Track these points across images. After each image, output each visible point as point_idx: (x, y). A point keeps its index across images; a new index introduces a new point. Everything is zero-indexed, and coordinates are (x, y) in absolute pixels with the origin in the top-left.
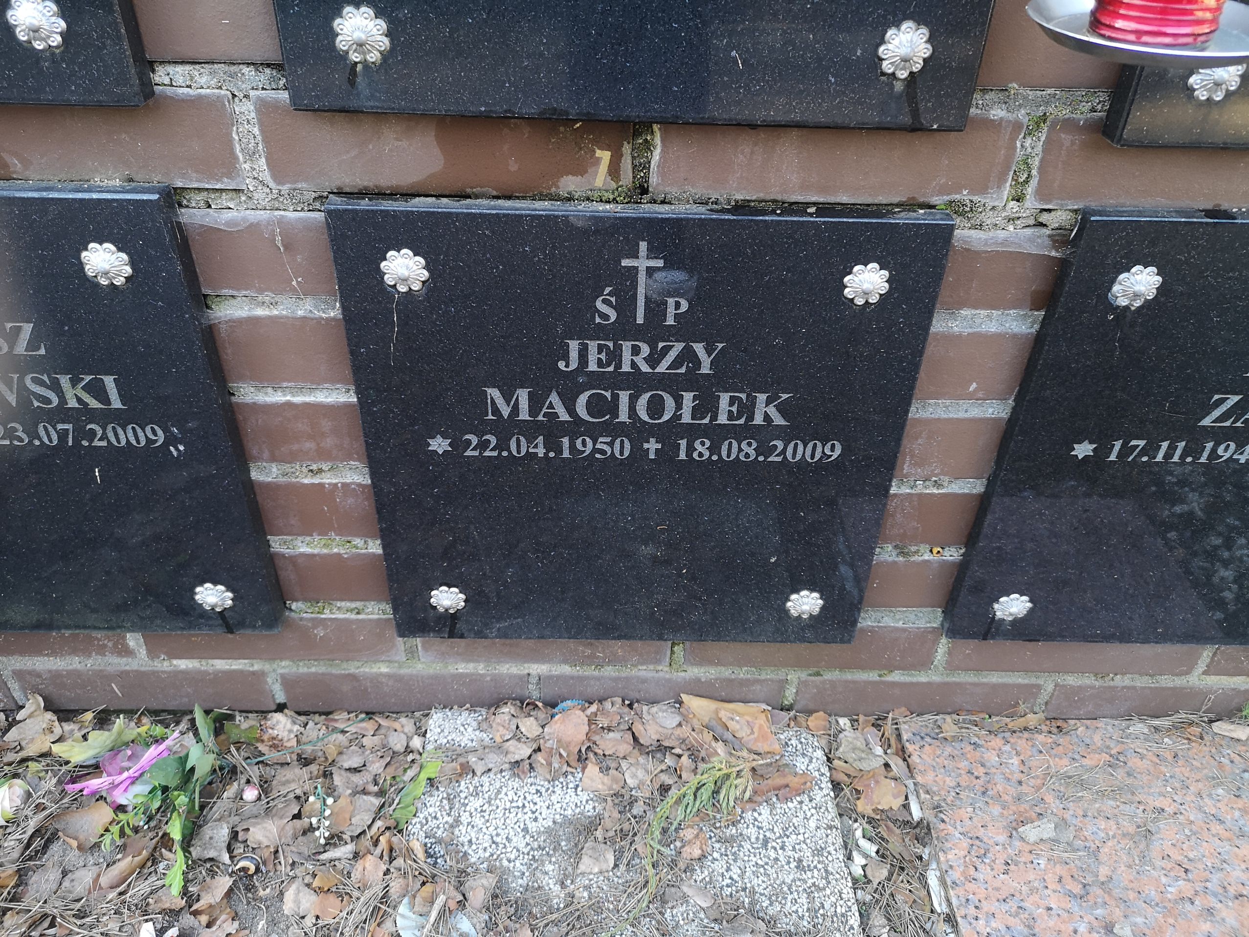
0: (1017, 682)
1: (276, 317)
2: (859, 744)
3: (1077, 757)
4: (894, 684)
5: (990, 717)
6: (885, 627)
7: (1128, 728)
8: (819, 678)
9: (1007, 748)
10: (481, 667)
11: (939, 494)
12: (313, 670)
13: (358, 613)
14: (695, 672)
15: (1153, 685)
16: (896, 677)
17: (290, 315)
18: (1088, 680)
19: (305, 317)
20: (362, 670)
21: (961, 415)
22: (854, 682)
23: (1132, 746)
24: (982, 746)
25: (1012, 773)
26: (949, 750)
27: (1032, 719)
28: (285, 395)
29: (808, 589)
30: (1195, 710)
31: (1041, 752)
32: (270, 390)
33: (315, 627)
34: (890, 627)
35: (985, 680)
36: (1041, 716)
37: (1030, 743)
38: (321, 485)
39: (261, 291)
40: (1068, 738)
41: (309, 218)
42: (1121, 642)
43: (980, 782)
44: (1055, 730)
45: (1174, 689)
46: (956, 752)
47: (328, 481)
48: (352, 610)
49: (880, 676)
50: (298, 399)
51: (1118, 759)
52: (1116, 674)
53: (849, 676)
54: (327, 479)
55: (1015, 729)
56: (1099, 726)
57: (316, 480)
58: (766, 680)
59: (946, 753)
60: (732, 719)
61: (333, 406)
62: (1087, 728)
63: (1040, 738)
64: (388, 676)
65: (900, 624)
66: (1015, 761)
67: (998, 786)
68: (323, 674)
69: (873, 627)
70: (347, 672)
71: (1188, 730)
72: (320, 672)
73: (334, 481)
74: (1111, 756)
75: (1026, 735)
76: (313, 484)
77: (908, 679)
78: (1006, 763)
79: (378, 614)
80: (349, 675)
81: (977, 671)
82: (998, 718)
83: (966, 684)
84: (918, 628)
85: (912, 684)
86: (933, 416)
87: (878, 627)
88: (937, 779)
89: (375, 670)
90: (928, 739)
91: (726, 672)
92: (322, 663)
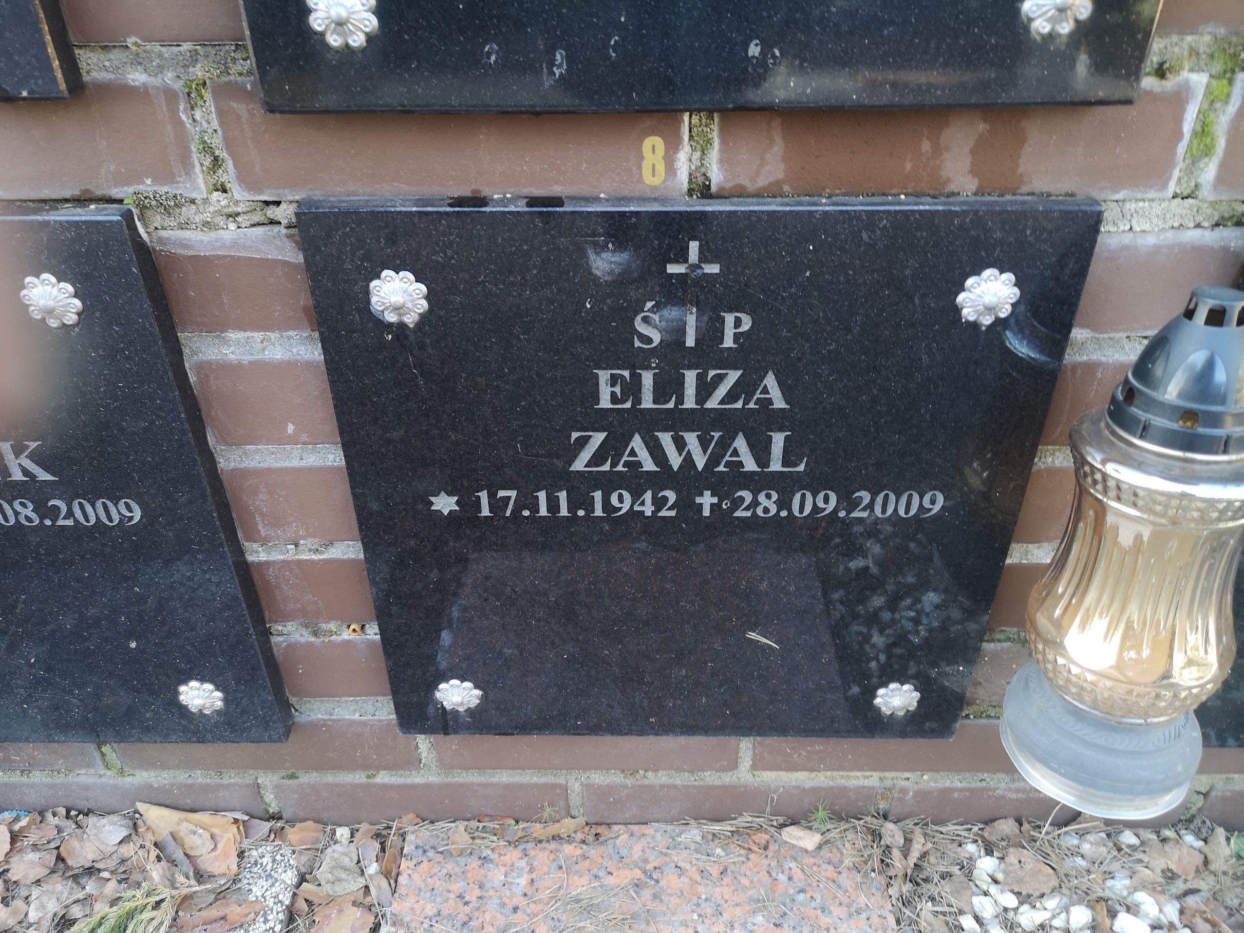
0: (533, 781)
2: (346, 861)
3: (601, 874)
4: (385, 787)
5: (517, 822)
6: (339, 720)
7: (679, 835)
8: (296, 781)
9: (523, 863)
11: (320, 560)
14: (143, 777)
15: (696, 783)
16: (383, 778)
18: (614, 778)
21: (295, 463)
22: (337, 785)
23: (676, 859)
24: (492, 861)
25: (513, 895)
26: (450, 867)
27: (567, 825)
29: (197, 679)
30: (760, 813)
31: (560, 868)
34: (344, 720)
35: (495, 780)
36: (581, 820)
37: (552, 857)
40: (602, 849)
42: (612, 734)
43: (467, 909)
44: (591, 838)
45: (724, 787)
46: (457, 870)
49: (368, 777)
51: (651, 878)
52: (646, 771)
53: (330, 778)
55: (541, 838)
56: (647, 832)
58: (230, 785)
59: (445, 871)
60: (195, 833)
62: (632, 835)
63: (568, 849)
65: (357, 716)
66: (523, 881)
67: (486, 914)
69: (325, 720)
71: (754, 837)
74: (645, 872)
75: (553, 845)
77: (400, 781)
78: (511, 883)
81: (479, 769)
82: (525, 825)
83: (472, 784)
84: (380, 721)
85: (406, 787)
86: (262, 465)
87: (329, 720)
88: (415, 906)
90: (431, 854)
91: (181, 777)
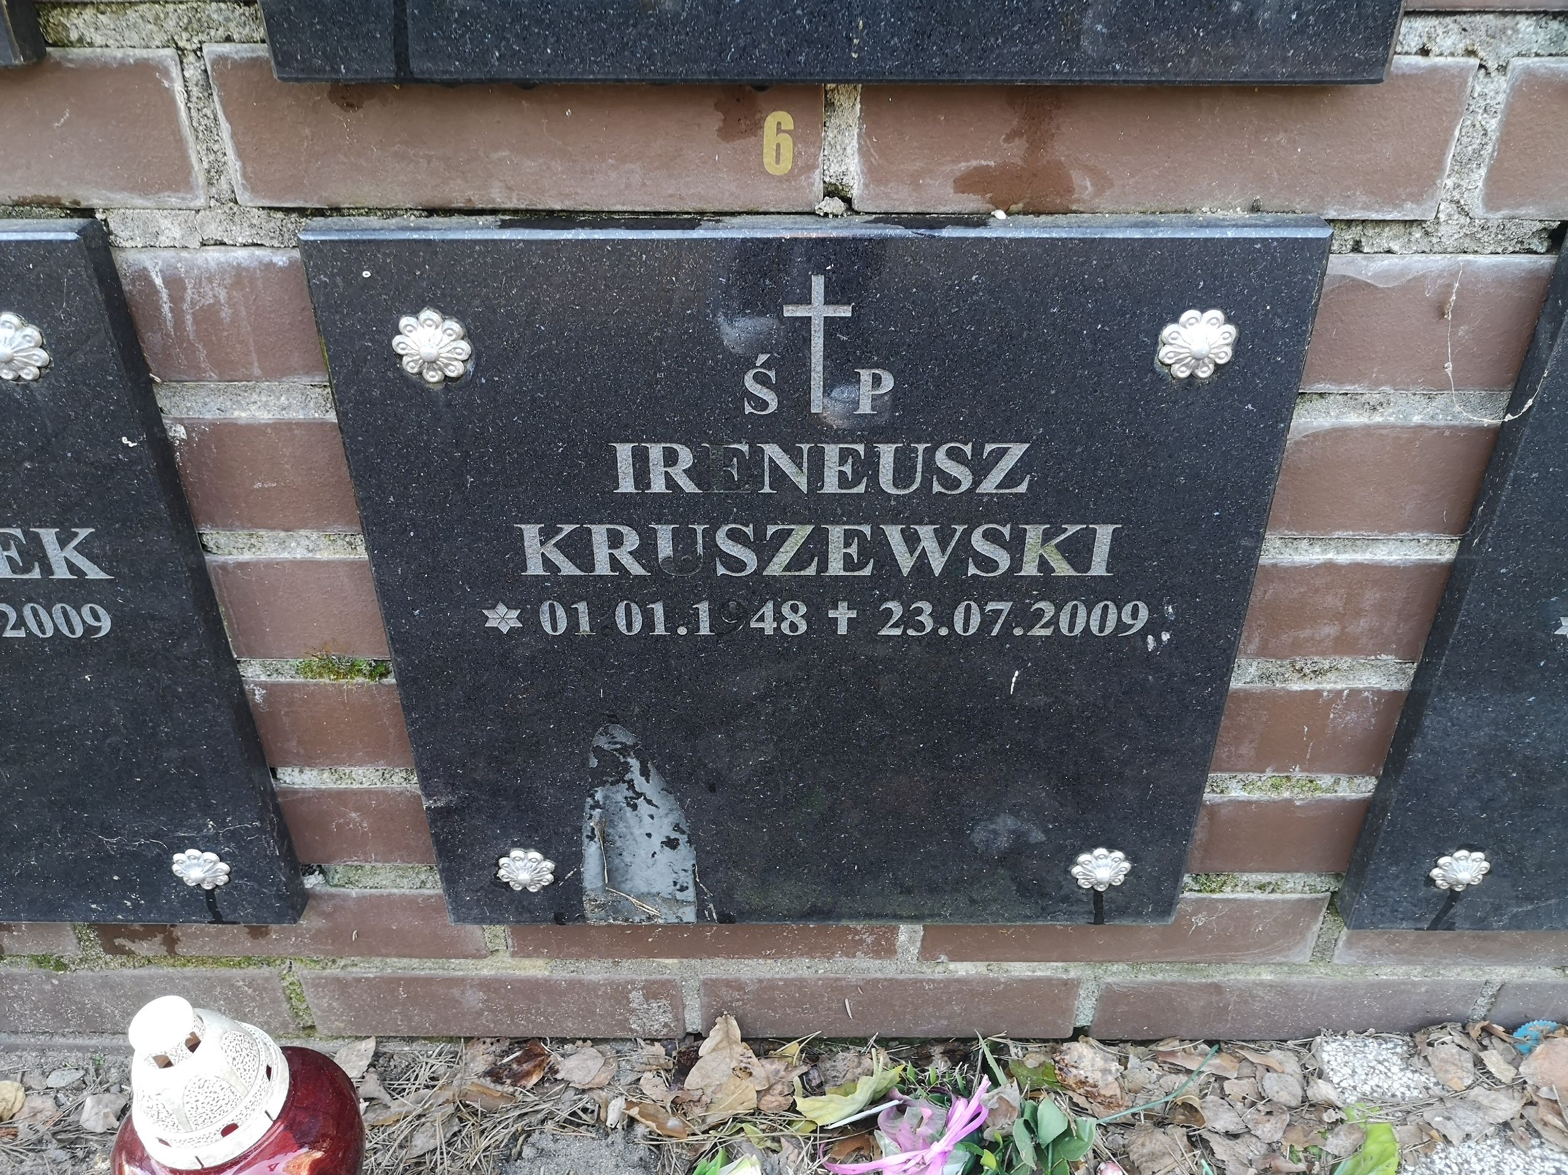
1: (1378, 427)
10: (1415, 972)
12: (1159, 977)
13: (1273, 891)
17: (1400, 423)
19: (1422, 426)
20: (1232, 977)
28: (1324, 551)
32: (1304, 544)
33: (1194, 913)
38: (1318, 693)
39: (1376, 384)
41: (1510, 265)
47: (1329, 687)
48: (1262, 887)
50: (1344, 558)
54: (1328, 684)
57: (1311, 686)
61: (1397, 567)
64: (1271, 986)
68: (1173, 984)
70: (1209, 981)
72: (1169, 980)
73: (1339, 687)
76: (1305, 692)
79: (1302, 892)
80: (1212, 984)
89: (1252, 977)
92: (1178, 966)
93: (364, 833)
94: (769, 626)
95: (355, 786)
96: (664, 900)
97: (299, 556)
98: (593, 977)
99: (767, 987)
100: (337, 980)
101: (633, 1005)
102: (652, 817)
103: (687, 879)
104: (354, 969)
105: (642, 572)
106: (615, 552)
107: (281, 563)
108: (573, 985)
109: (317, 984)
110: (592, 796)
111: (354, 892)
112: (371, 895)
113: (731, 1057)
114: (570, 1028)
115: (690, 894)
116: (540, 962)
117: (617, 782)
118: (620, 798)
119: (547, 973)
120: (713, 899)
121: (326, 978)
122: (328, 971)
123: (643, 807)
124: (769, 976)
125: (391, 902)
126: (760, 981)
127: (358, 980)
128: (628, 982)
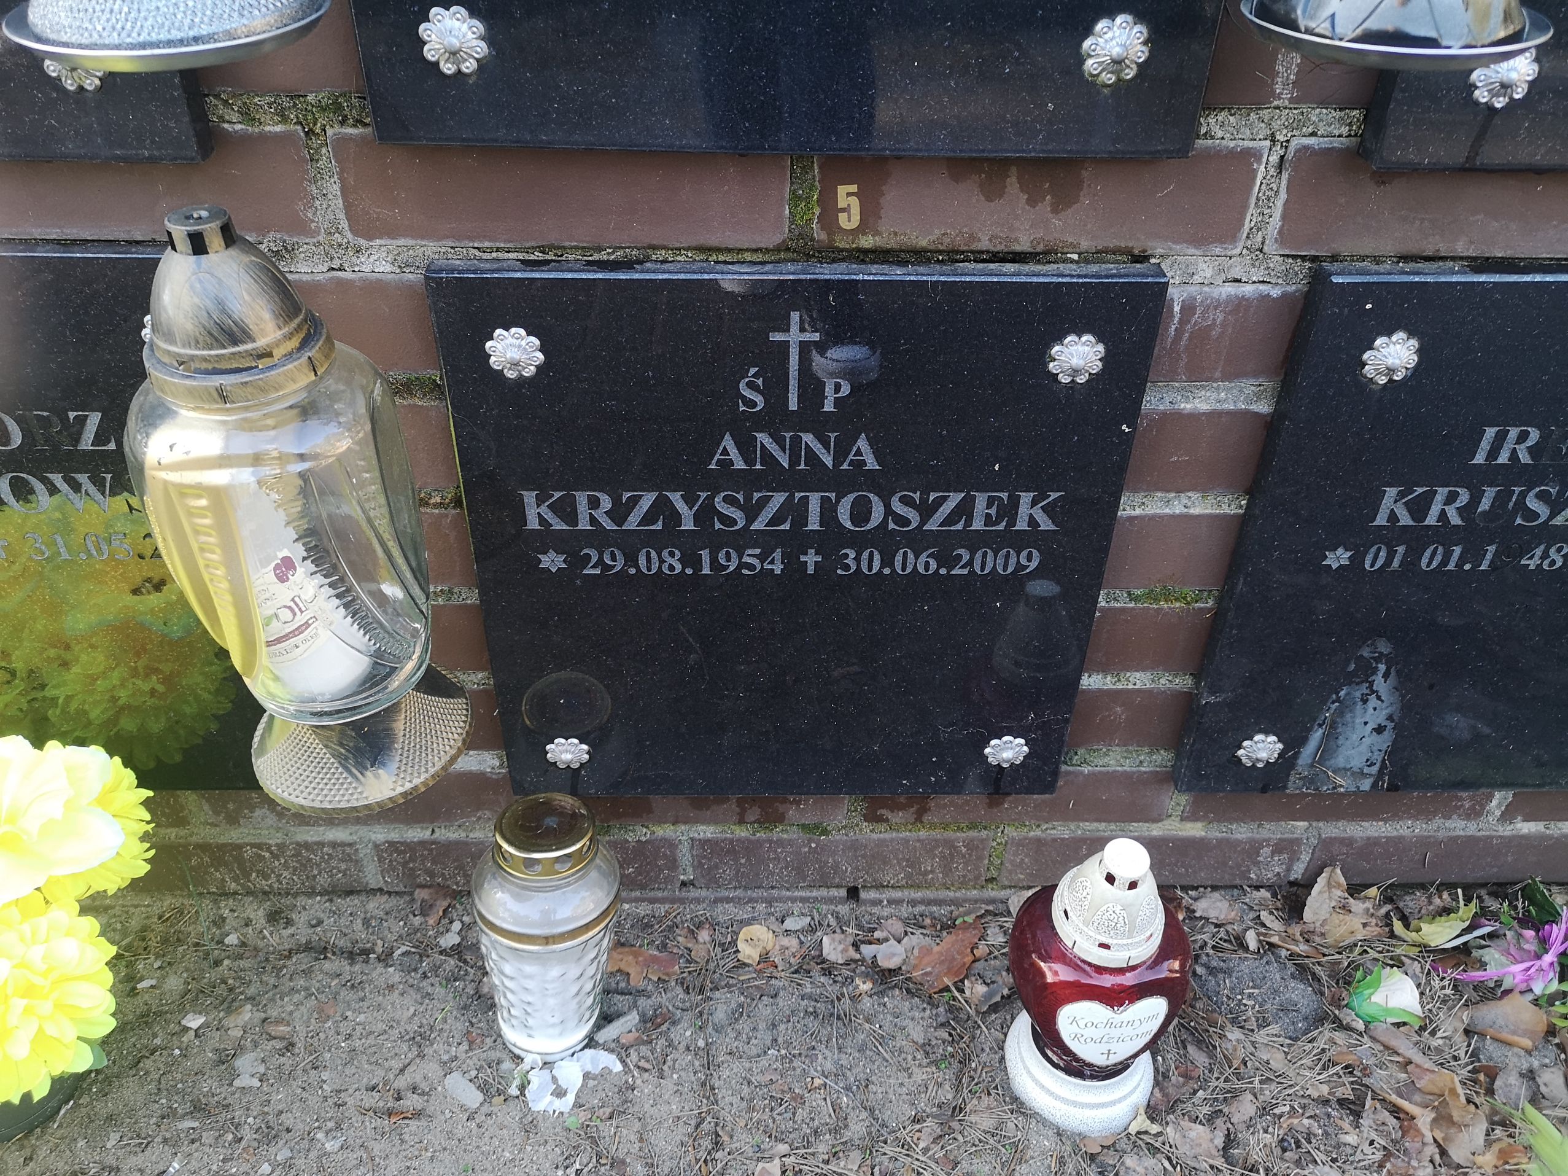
93: (1120, 723)
94: (1532, 564)
95: (1131, 686)
96: (1353, 774)
97: (1177, 512)
98: (1239, 836)
99: (1372, 843)
100: (1038, 840)
101: (1261, 859)
102: (1375, 709)
103: (1378, 757)
104: (1052, 832)
105: (1460, 522)
106: (1446, 508)
107: (1162, 517)
108: (1220, 841)
109: (1020, 843)
110: (1337, 693)
111: (1086, 769)
112: (1100, 772)
113: (1330, 898)
114: (1202, 877)
115: (1375, 769)
116: (1199, 825)
117: (1362, 682)
118: (1358, 694)
119: (1203, 834)
120: (1390, 774)
121: (1030, 839)
122: (1032, 834)
123: (1373, 701)
124: (1376, 835)
125: (1112, 777)
126: (1368, 838)
127: (1054, 840)
128: (1264, 840)
